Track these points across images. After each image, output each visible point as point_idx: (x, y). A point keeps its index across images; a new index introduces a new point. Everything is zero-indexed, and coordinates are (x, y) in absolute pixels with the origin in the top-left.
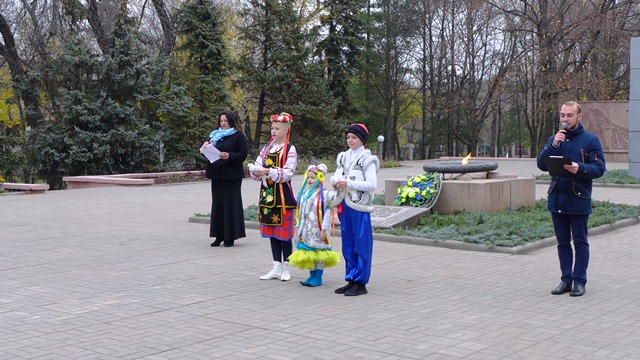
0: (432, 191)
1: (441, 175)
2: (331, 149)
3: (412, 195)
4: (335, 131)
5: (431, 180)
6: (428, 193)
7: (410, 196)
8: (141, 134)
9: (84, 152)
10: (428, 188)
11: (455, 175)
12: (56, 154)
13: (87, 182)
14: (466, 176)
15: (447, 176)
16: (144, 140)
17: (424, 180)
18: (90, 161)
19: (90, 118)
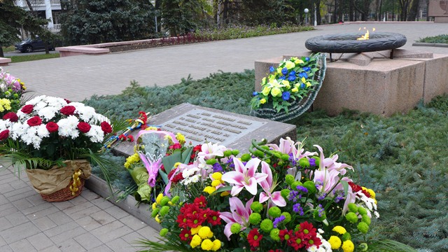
0: (309, 84)
1: (327, 55)
2: (272, 18)
3: (276, 92)
4: (274, 6)
5: (309, 64)
6: (303, 87)
7: (274, 94)
8: (135, 13)
9: (94, 27)
10: (303, 80)
11: (346, 55)
12: (78, 29)
13: (68, 52)
14: (361, 57)
15: (335, 56)
16: (136, 17)
17: (299, 65)
18: (99, 33)
19: (96, 4)
